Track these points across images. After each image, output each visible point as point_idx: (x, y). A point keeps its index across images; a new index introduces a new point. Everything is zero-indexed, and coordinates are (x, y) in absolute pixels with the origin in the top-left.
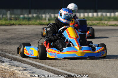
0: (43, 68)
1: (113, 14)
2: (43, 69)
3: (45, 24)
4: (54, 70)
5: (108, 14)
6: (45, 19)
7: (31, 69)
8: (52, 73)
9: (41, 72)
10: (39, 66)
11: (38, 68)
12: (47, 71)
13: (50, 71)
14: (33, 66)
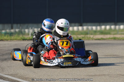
1: (99, 28)
5: (94, 28)
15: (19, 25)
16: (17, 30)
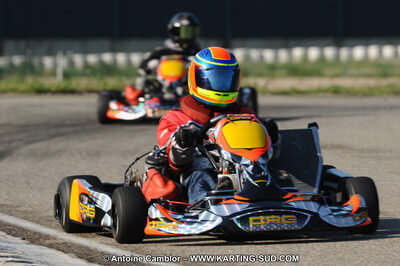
0: (48, 242)
2: (50, 246)
3: (53, 88)
4: (87, 248)
6: (53, 74)
7: (6, 244)
8: (80, 257)
9: (41, 255)
10: (35, 233)
11: (33, 242)
12: (63, 251)
13: (73, 252)
14: (14, 236)
15: (22, 44)
16: (17, 60)
